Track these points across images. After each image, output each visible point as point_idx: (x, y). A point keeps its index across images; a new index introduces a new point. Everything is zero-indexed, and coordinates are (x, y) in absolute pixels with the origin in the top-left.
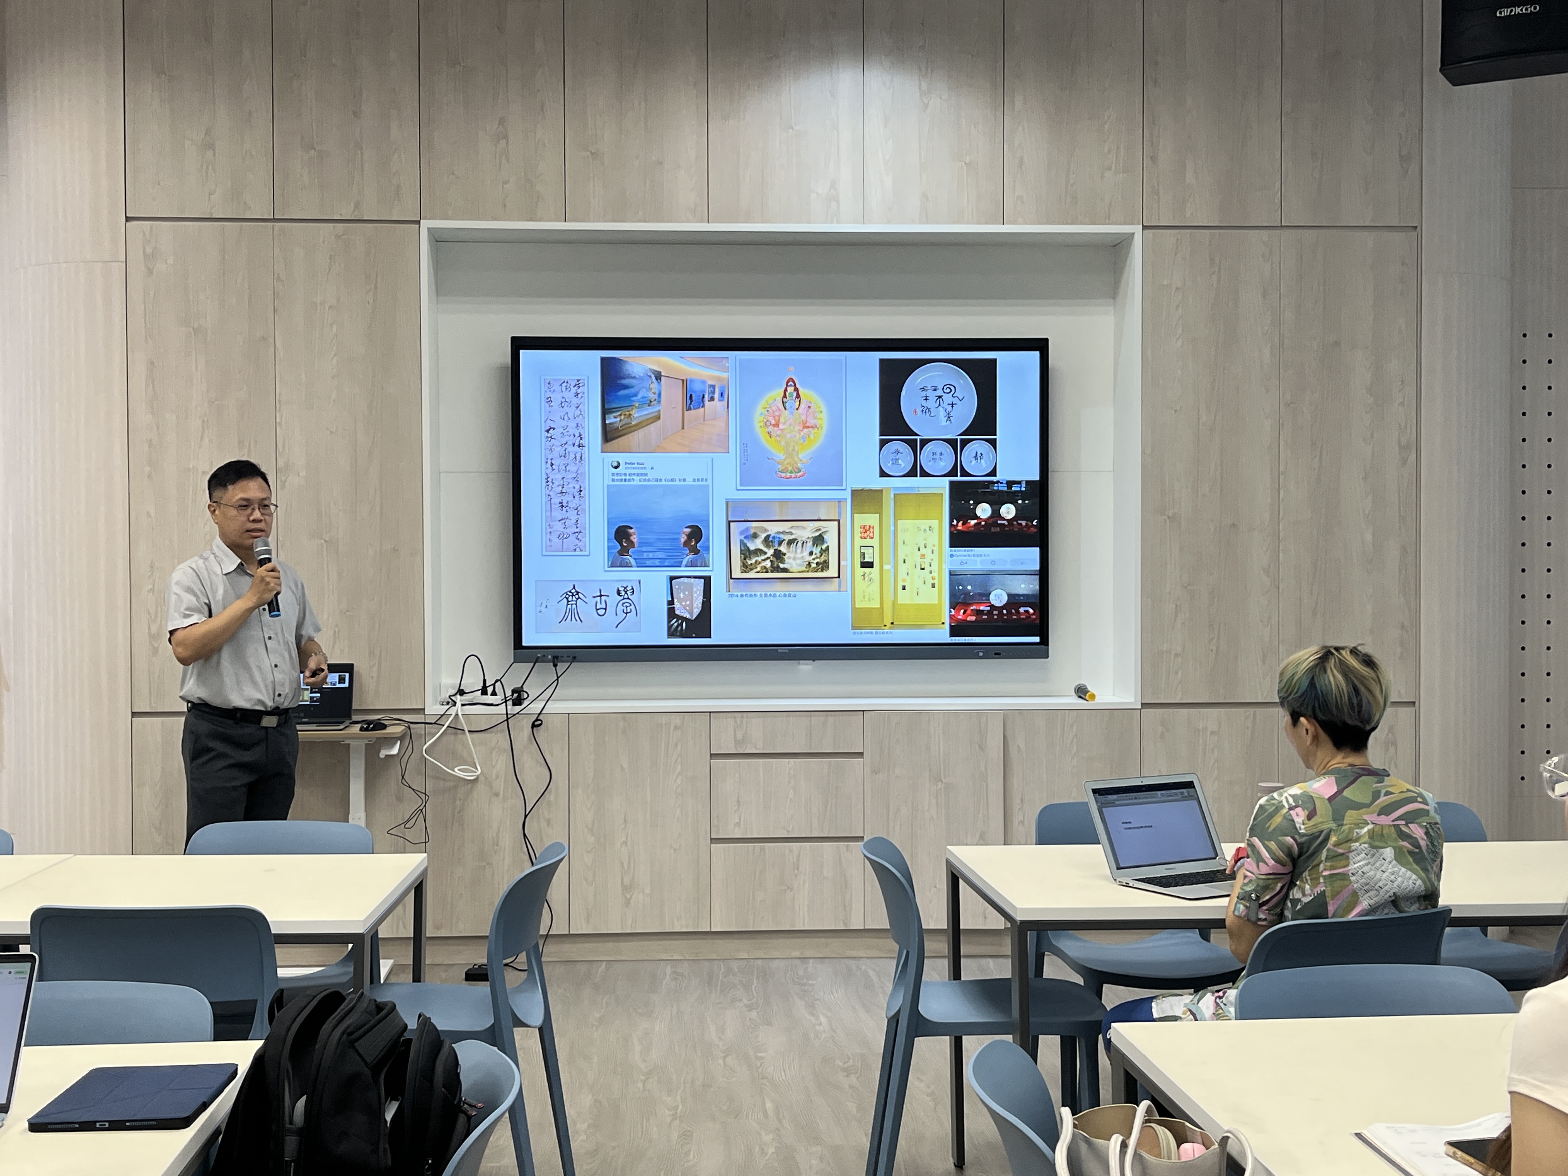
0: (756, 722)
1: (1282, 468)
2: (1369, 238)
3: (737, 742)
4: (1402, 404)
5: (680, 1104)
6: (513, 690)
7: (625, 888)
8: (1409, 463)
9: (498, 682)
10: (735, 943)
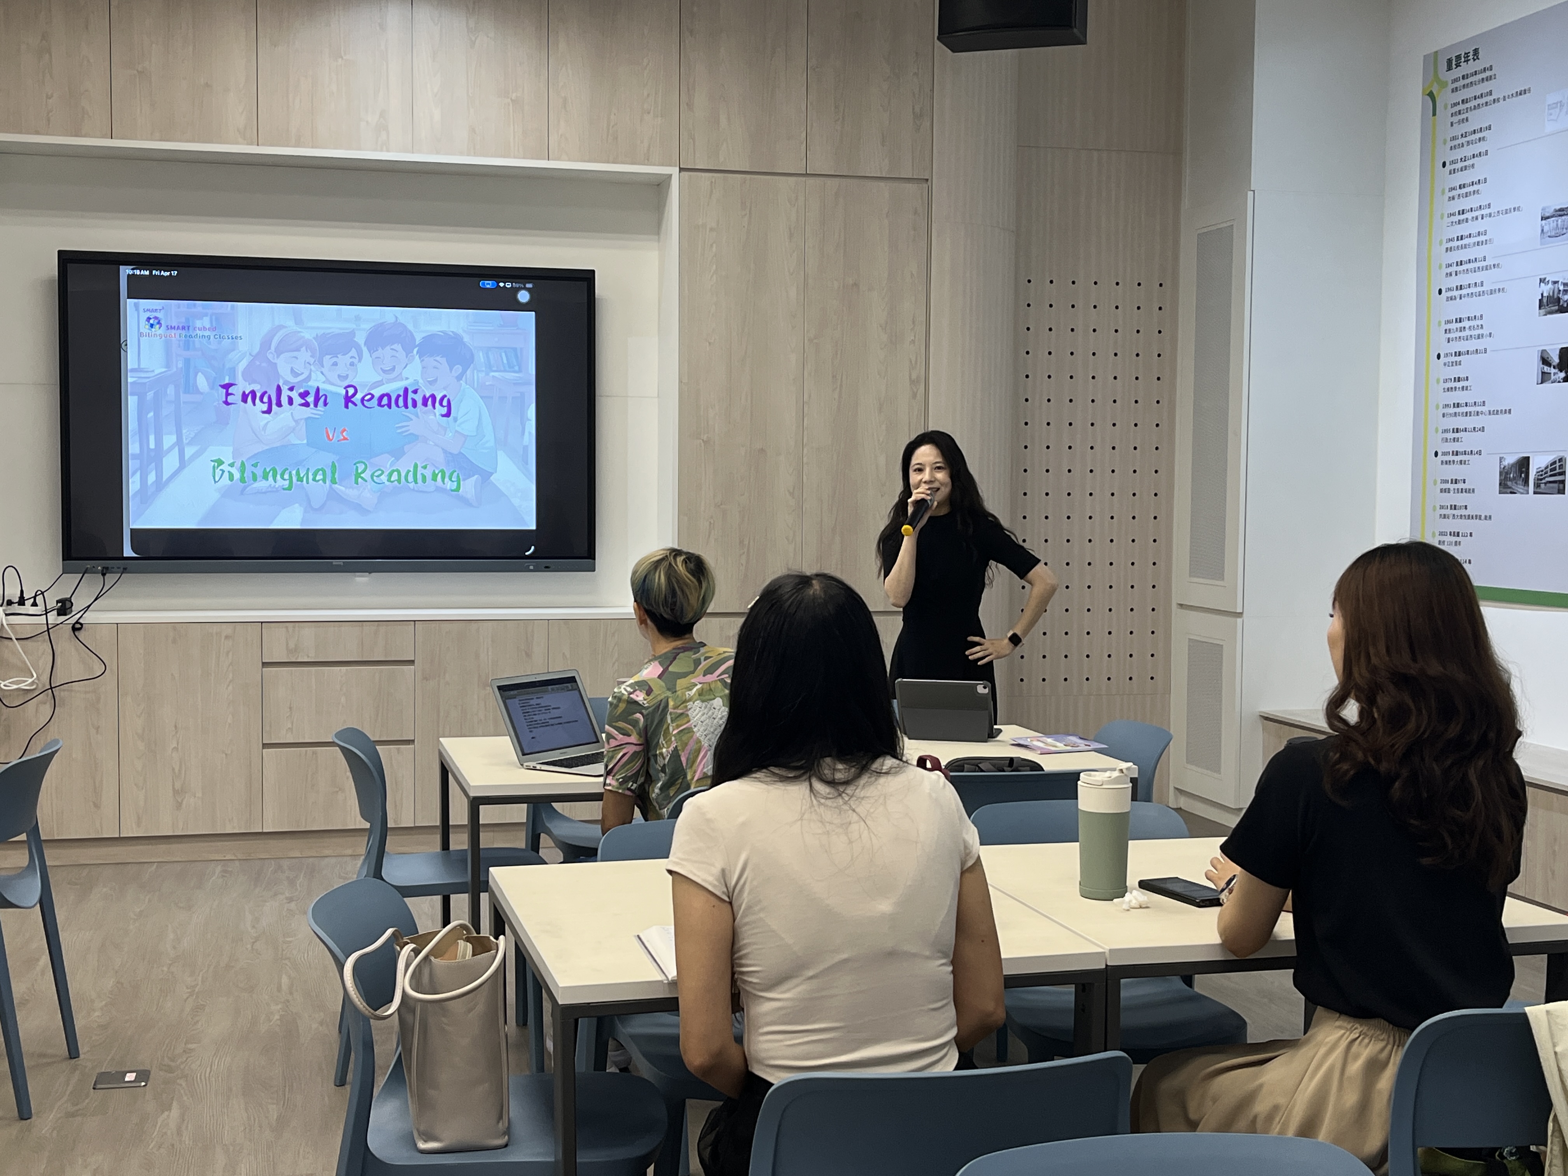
0: (308, 632)
1: (806, 398)
2: (886, 188)
3: (289, 651)
4: (913, 342)
5: (200, 983)
6: (58, 602)
7: (176, 792)
8: (918, 395)
9: (39, 592)
10: (288, 843)
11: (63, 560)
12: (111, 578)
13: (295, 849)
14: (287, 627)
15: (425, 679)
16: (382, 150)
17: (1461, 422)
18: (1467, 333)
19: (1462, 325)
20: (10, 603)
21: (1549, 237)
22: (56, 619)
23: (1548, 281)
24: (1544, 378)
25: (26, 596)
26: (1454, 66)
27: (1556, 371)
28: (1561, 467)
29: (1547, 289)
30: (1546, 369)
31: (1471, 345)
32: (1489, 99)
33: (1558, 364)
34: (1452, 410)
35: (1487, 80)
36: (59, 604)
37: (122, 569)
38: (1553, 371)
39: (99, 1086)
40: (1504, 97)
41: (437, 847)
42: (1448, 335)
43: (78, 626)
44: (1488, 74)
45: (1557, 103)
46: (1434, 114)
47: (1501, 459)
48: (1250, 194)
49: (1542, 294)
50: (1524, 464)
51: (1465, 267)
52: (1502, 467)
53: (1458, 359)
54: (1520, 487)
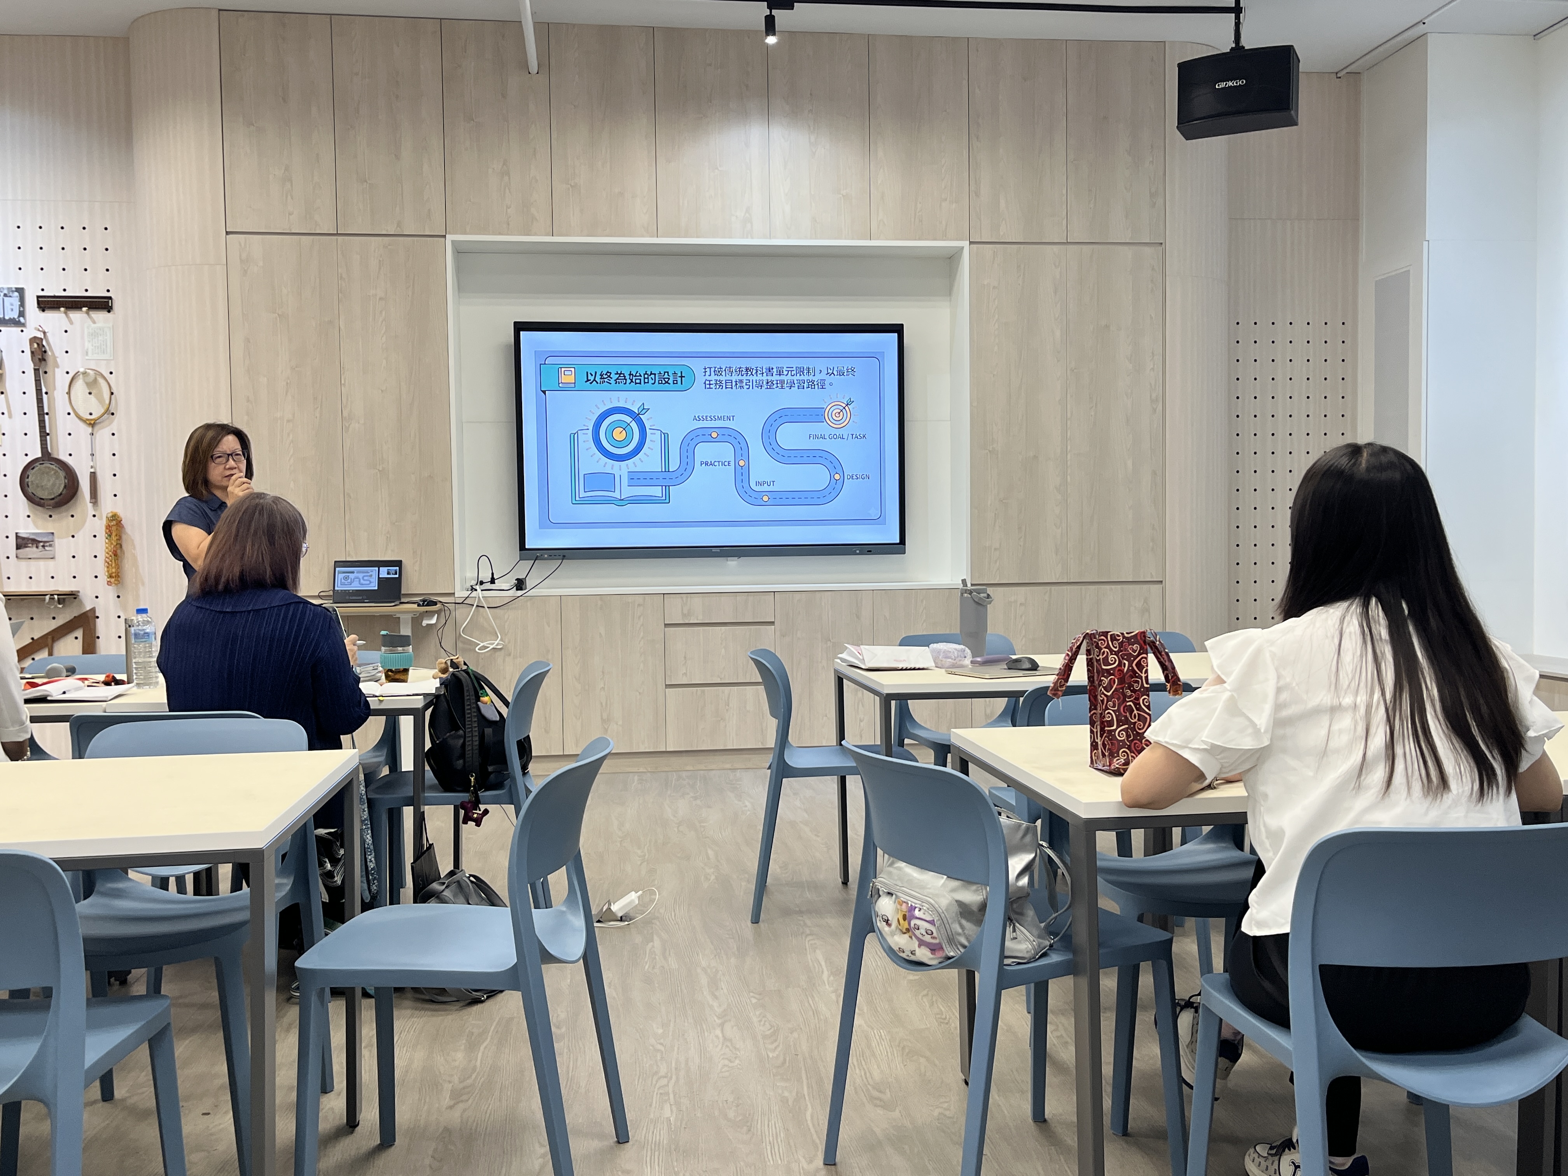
0: (697, 600)
1: (1069, 415)
2: (1128, 251)
3: (684, 615)
4: (1153, 369)
5: (647, 854)
6: (516, 581)
7: (603, 721)
8: (1158, 411)
9: (505, 573)
10: (684, 759)
11: (520, 550)
12: (555, 563)
14: (682, 598)
15: (783, 635)
16: (747, 238)
20: (482, 583)
22: (517, 593)
25: (495, 577)
36: (518, 583)
37: (561, 557)
48: (1425, 243)
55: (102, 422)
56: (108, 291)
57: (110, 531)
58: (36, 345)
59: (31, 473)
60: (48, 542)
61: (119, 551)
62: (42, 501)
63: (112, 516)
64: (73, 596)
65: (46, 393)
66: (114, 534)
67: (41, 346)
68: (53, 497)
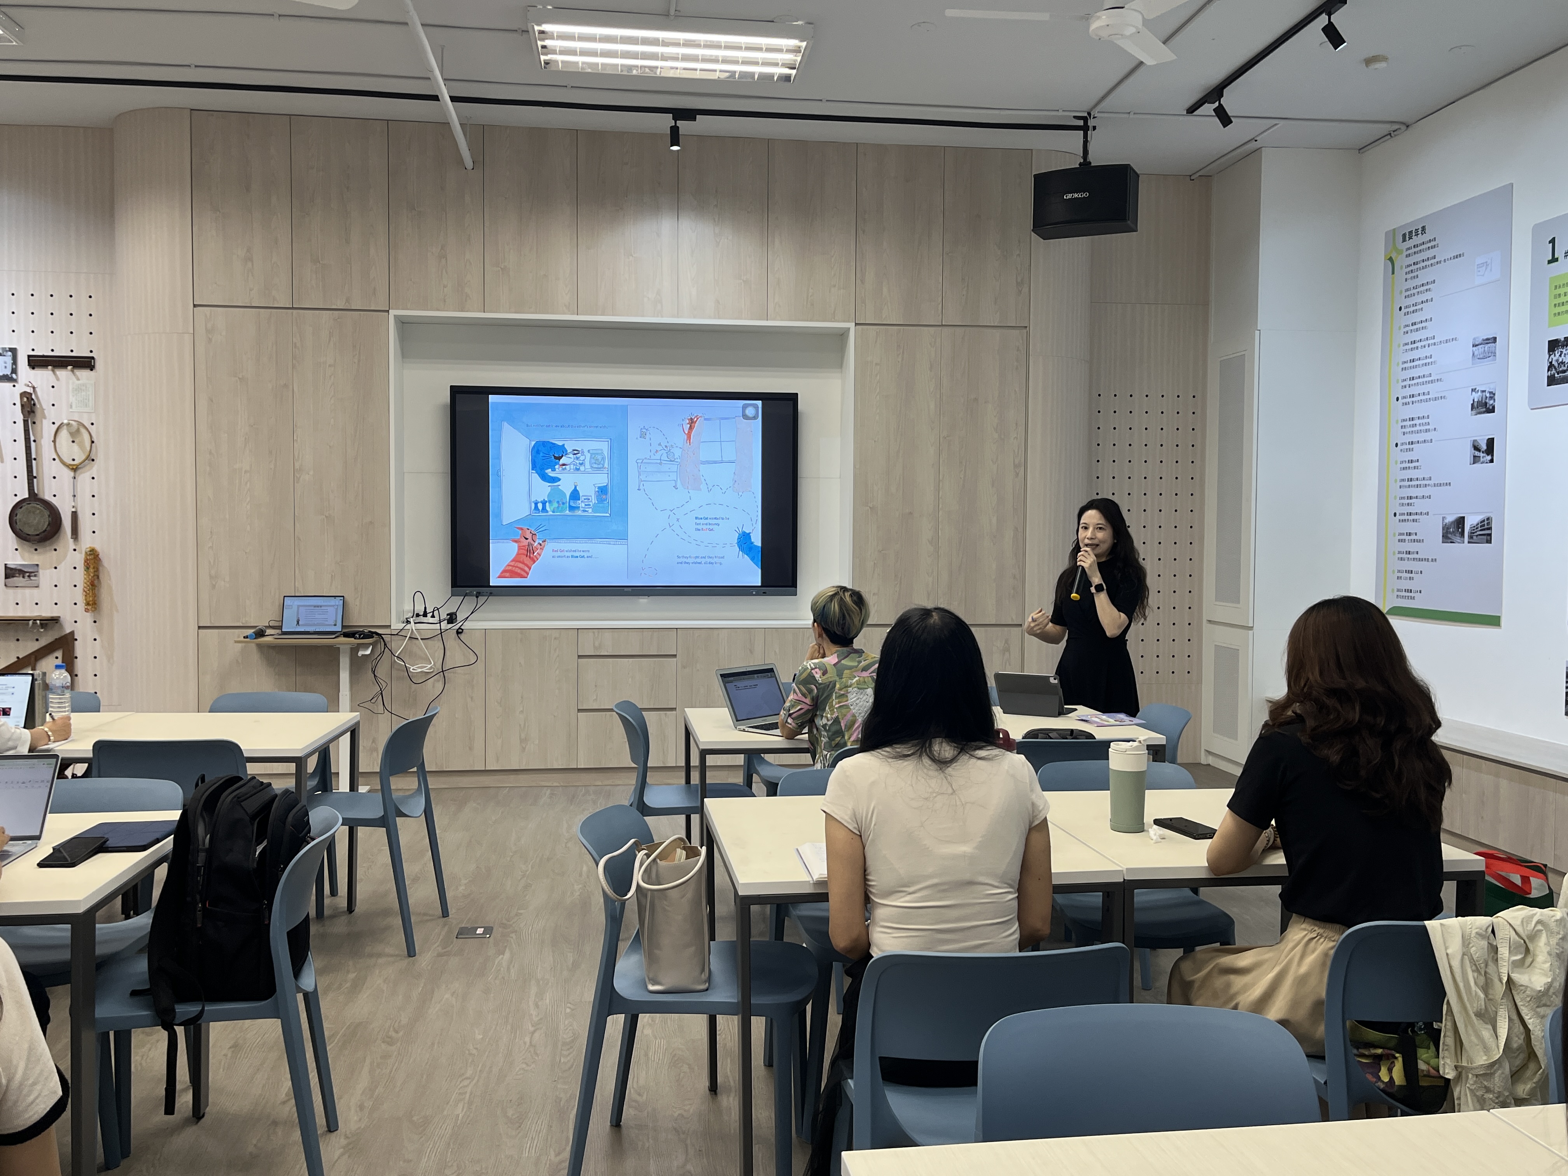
0: (608, 635)
1: (941, 477)
2: (997, 333)
3: (596, 648)
5: (530, 869)
6: (448, 615)
7: (521, 741)
8: (1020, 475)
9: (436, 609)
10: (593, 775)
11: (452, 587)
12: (482, 599)
13: (599, 780)
15: (684, 667)
16: (658, 317)
17: (1413, 492)
18: (1418, 428)
19: (1413, 422)
20: (418, 615)
21: (1479, 359)
22: (446, 626)
23: (1478, 391)
24: (1476, 460)
25: (428, 611)
26: (1407, 239)
27: (1485, 455)
28: (1488, 524)
29: (1477, 396)
30: (1477, 453)
31: (1421, 437)
32: (1433, 261)
33: (1486, 450)
34: (1407, 483)
35: (1432, 248)
36: (448, 617)
37: (488, 594)
38: (1482, 455)
39: (459, 937)
40: (1445, 260)
41: (683, 781)
42: (1404, 430)
43: (460, 631)
44: (1432, 243)
45: (1483, 263)
46: (1393, 273)
47: (1444, 518)
48: (1257, 333)
49: (1474, 400)
50: (1461, 521)
51: (1415, 381)
52: (1444, 524)
53: (1411, 446)
54: (1457, 538)
55: (85, 466)
56: (91, 352)
57: (88, 564)
58: (25, 399)
59: (19, 511)
60: (34, 572)
61: (96, 582)
62: (28, 537)
63: (91, 551)
64: (55, 620)
65: (34, 441)
66: (92, 566)
67: (30, 399)
68: (38, 533)
